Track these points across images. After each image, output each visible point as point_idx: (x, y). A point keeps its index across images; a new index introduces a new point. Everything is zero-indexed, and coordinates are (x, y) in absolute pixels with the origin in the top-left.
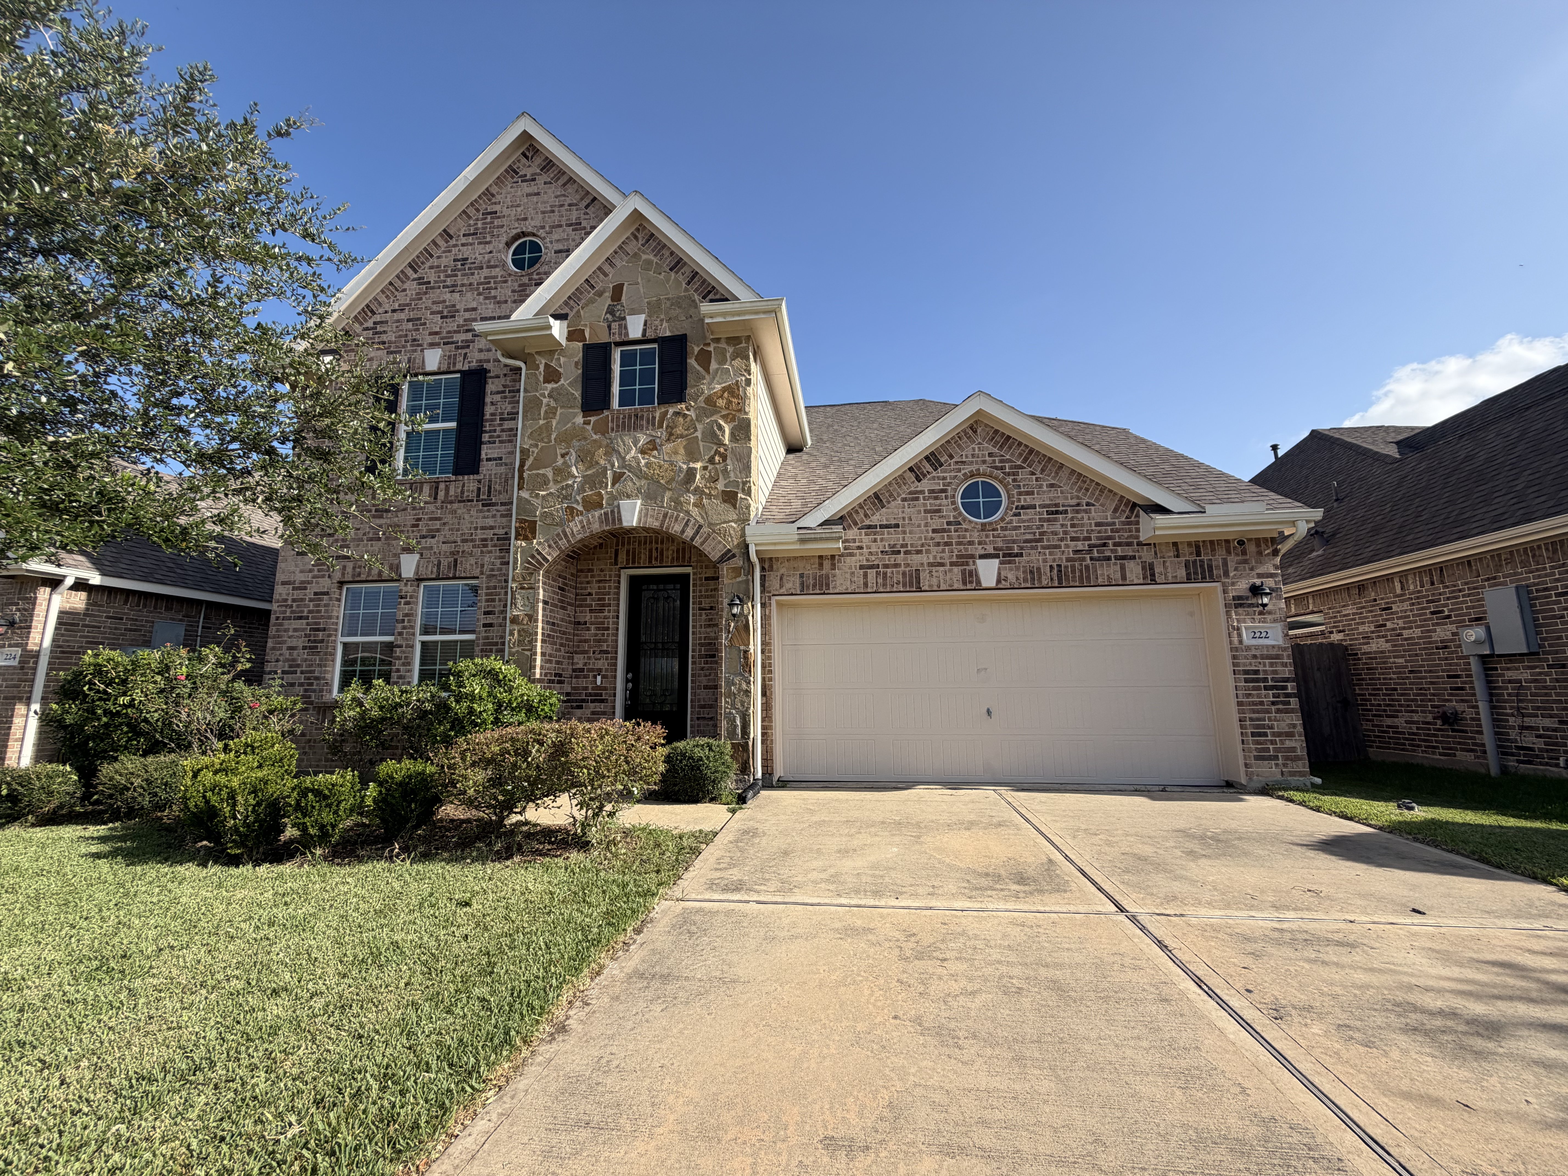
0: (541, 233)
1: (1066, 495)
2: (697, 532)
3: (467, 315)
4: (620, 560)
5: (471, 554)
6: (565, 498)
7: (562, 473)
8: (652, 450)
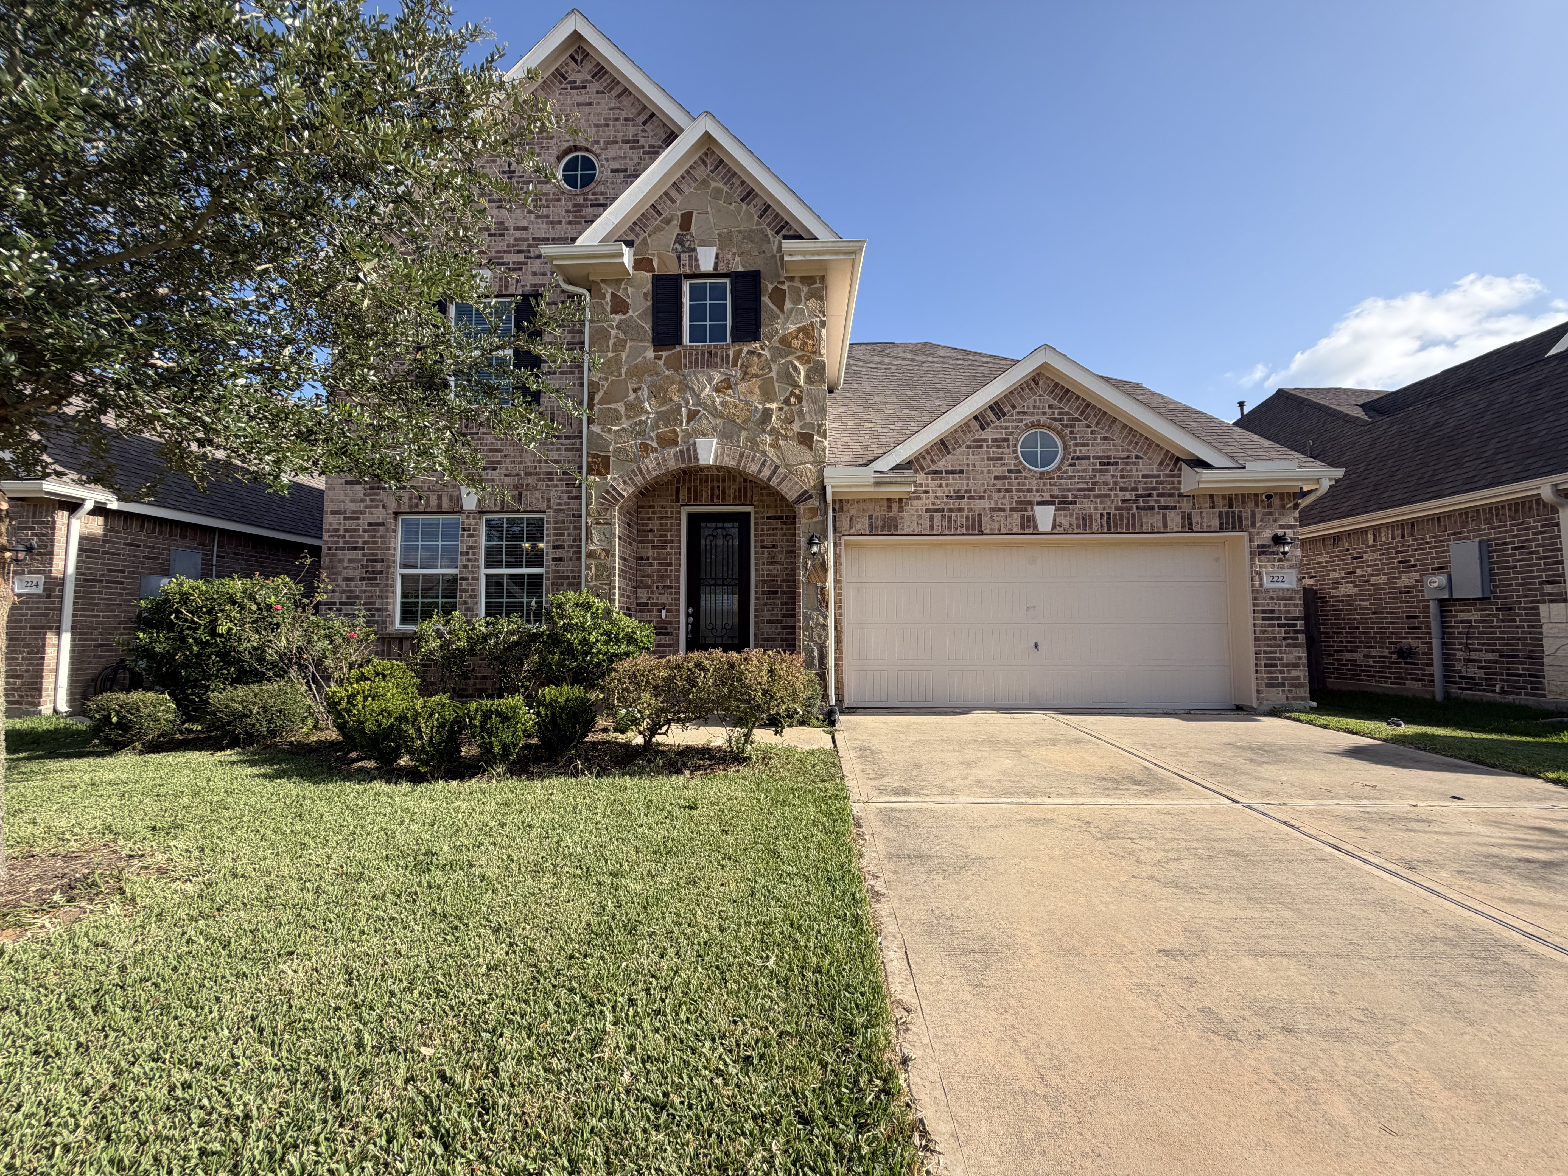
0: (596, 148)
1: (1118, 448)
2: (774, 473)
3: (518, 234)
4: (681, 497)
5: (536, 488)
6: (639, 434)
7: (635, 408)
8: (727, 388)
